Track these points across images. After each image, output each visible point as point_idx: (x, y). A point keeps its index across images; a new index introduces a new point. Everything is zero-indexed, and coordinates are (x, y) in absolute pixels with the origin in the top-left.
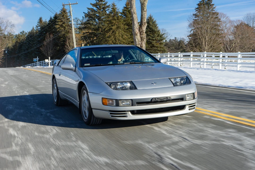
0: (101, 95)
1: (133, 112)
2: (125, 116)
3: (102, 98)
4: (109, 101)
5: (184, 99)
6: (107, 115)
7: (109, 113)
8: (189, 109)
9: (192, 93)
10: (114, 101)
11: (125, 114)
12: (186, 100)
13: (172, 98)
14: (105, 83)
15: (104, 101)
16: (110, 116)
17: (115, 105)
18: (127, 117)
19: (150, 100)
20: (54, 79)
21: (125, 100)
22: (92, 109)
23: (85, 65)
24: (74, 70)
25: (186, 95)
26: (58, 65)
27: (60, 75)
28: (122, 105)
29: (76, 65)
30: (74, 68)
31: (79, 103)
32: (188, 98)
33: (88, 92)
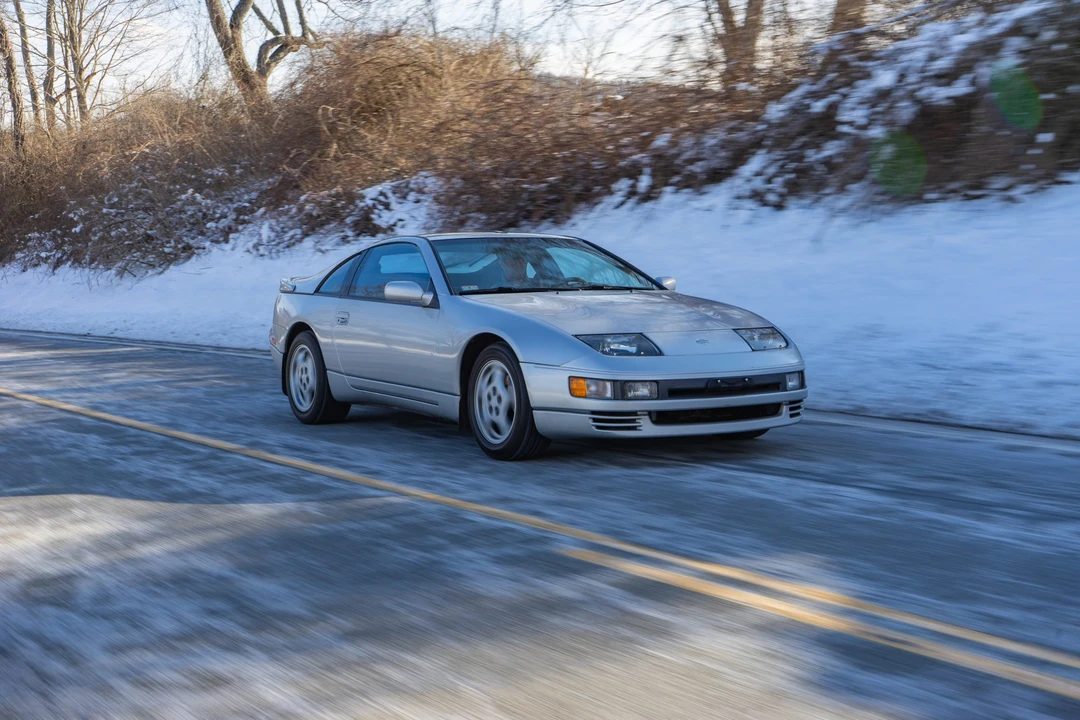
0: (570, 369)
1: (660, 417)
2: (634, 428)
3: (570, 377)
4: (588, 386)
5: (781, 386)
6: (585, 425)
7: (590, 417)
8: (792, 416)
9: (798, 372)
10: (608, 385)
11: (634, 421)
12: (786, 390)
13: (757, 382)
15: (574, 386)
16: (593, 428)
17: (609, 394)
18: (640, 430)
19: (702, 385)
20: (300, 337)
21: (639, 384)
22: (533, 409)
23: (465, 288)
24: (428, 303)
25: (787, 376)
26: (317, 291)
27: (344, 322)
28: (630, 395)
29: (432, 289)
30: (429, 297)
31: (458, 399)
32: (790, 384)
33: (518, 362)
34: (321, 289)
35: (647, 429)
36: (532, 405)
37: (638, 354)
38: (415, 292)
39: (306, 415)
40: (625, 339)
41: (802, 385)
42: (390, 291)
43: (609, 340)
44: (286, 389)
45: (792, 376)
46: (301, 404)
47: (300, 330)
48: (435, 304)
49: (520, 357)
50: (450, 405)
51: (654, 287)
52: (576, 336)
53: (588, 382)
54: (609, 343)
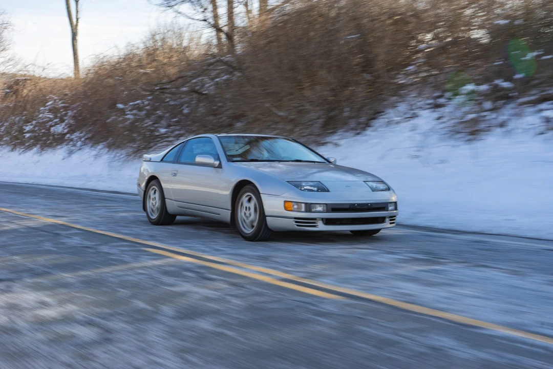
0: (284, 197)
1: (328, 222)
2: (315, 226)
3: (285, 201)
4: (293, 206)
5: (386, 209)
6: (291, 225)
7: (294, 221)
8: (391, 223)
9: (394, 203)
10: (303, 205)
11: (315, 223)
12: (388, 211)
13: (374, 206)
15: (287, 205)
16: (295, 226)
17: (303, 209)
18: (318, 227)
19: (348, 207)
20: (153, 182)
21: (318, 205)
22: (266, 216)
23: (235, 159)
24: (217, 166)
25: (389, 205)
26: (162, 160)
27: (175, 175)
28: (313, 210)
29: (218, 159)
30: (217, 163)
31: (230, 212)
32: (390, 208)
33: (259, 193)
34: (164, 159)
35: (321, 227)
36: (266, 214)
37: (317, 191)
38: (210, 160)
39: (154, 221)
40: (312, 184)
41: (396, 209)
42: (199, 159)
43: (304, 184)
44: (145, 208)
45: (391, 204)
46: (152, 215)
47: (153, 179)
48: (220, 166)
49: (261, 191)
50: (226, 215)
51: (326, 161)
52: (288, 182)
53: (293, 203)
54: (304, 186)
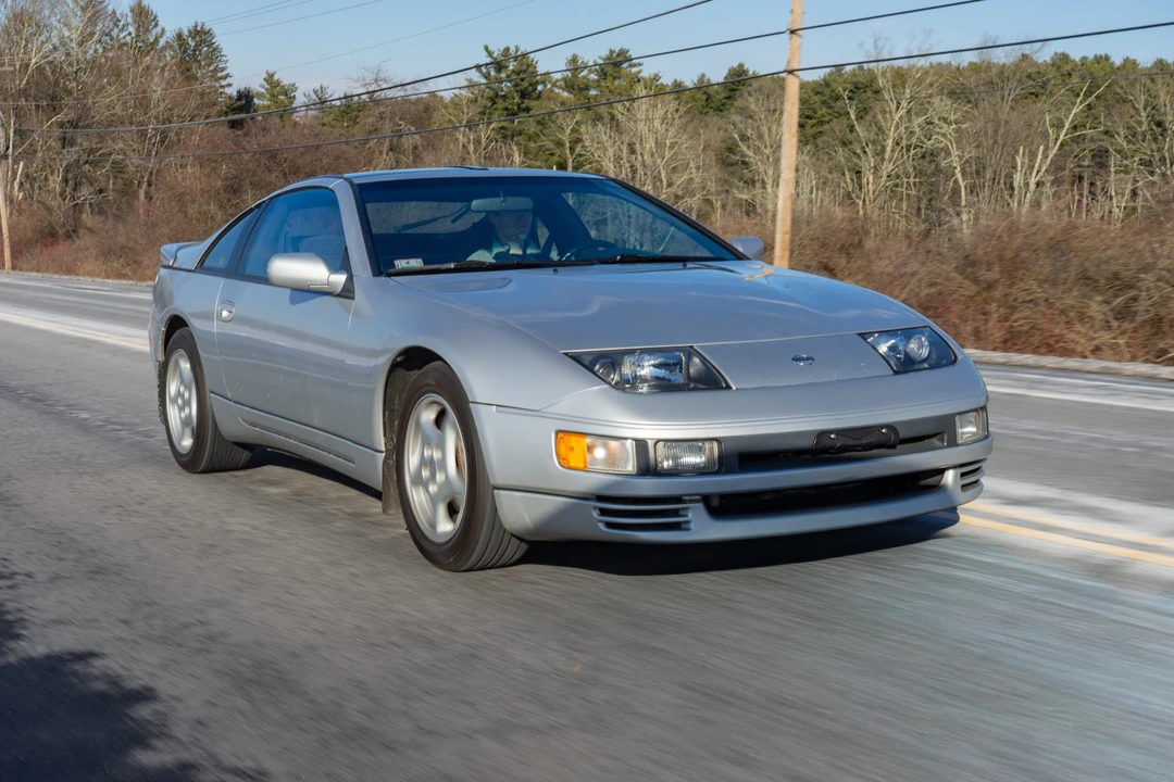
0: (554, 416)
2: (676, 527)
3: (558, 432)
4: (590, 449)
5: (946, 437)
6: (586, 522)
7: (595, 508)
8: (965, 488)
11: (675, 513)
12: (953, 443)
13: (903, 434)
14: (566, 354)
15: (565, 448)
16: (601, 526)
17: (629, 466)
18: (688, 529)
19: (804, 445)
20: (177, 337)
21: (686, 447)
22: (494, 487)
23: (400, 263)
24: (338, 290)
25: (957, 418)
26: (201, 266)
28: (666, 466)
29: (345, 264)
30: (340, 279)
31: (382, 457)
32: (963, 433)
33: (467, 401)
34: (208, 263)
35: (704, 529)
37: (686, 387)
38: (317, 272)
40: (662, 358)
42: (279, 266)
43: (632, 360)
45: (967, 417)
46: (179, 441)
47: (176, 327)
48: (348, 291)
49: (472, 393)
50: (369, 467)
51: (728, 256)
53: (588, 440)
